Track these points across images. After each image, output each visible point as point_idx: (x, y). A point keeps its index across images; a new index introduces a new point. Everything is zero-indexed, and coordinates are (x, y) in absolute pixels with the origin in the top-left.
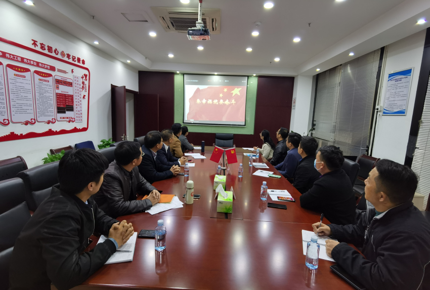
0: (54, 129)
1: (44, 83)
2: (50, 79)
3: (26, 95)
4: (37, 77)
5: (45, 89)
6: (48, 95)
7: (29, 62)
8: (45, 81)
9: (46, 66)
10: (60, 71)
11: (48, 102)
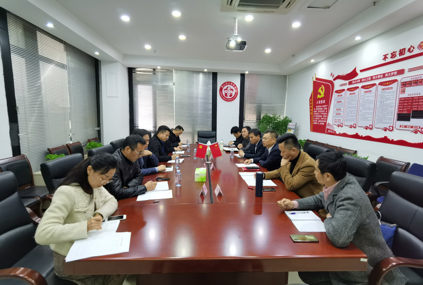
0: (390, 138)
5: (387, 97)
8: (388, 89)
11: (388, 109)
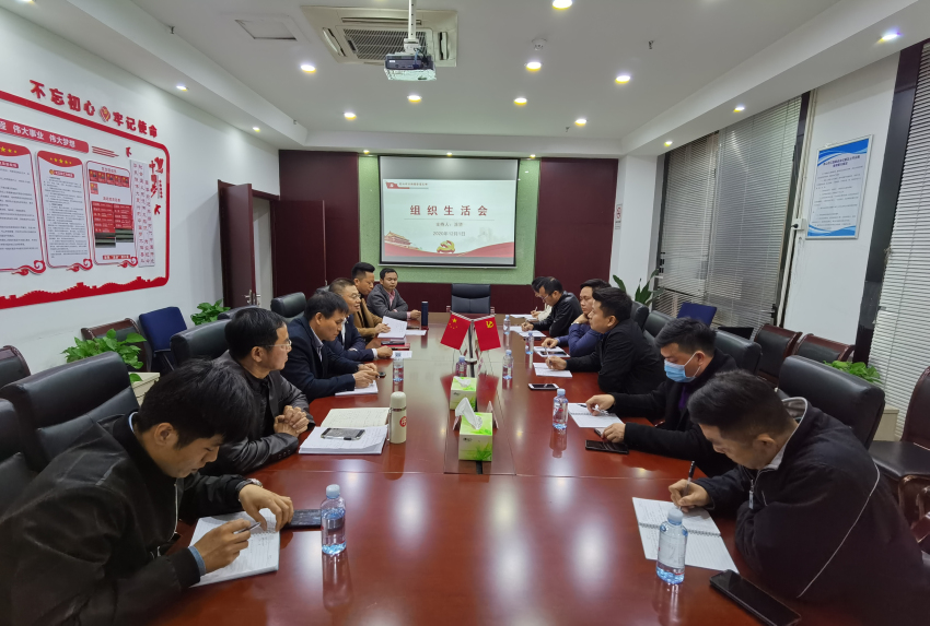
0: (89, 284)
1: (63, 178)
2: (76, 169)
3: (21, 207)
4: (46, 166)
5: (66, 193)
6: (72, 205)
7: (25, 132)
8: (65, 174)
9: (66, 142)
10: (98, 151)
11: (74, 221)
